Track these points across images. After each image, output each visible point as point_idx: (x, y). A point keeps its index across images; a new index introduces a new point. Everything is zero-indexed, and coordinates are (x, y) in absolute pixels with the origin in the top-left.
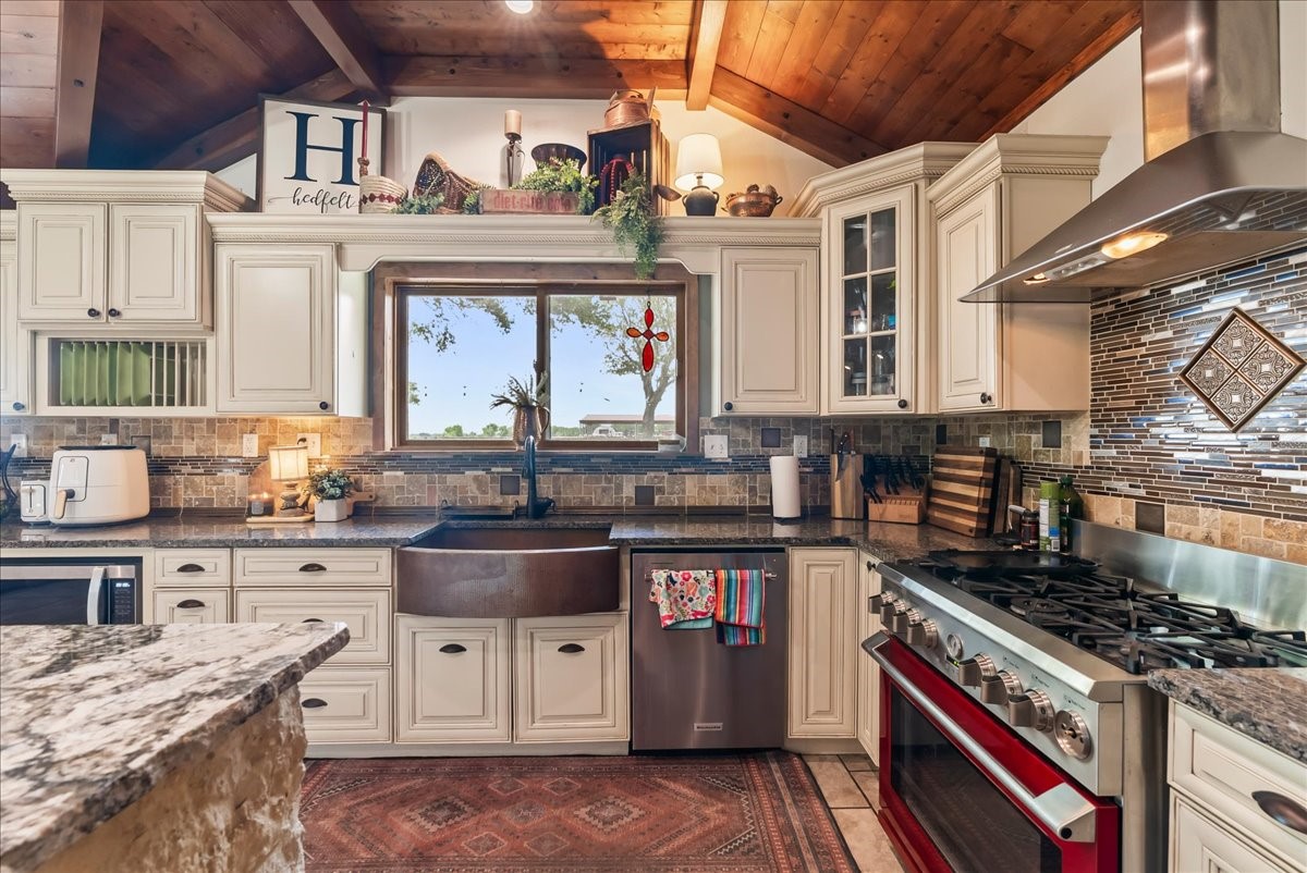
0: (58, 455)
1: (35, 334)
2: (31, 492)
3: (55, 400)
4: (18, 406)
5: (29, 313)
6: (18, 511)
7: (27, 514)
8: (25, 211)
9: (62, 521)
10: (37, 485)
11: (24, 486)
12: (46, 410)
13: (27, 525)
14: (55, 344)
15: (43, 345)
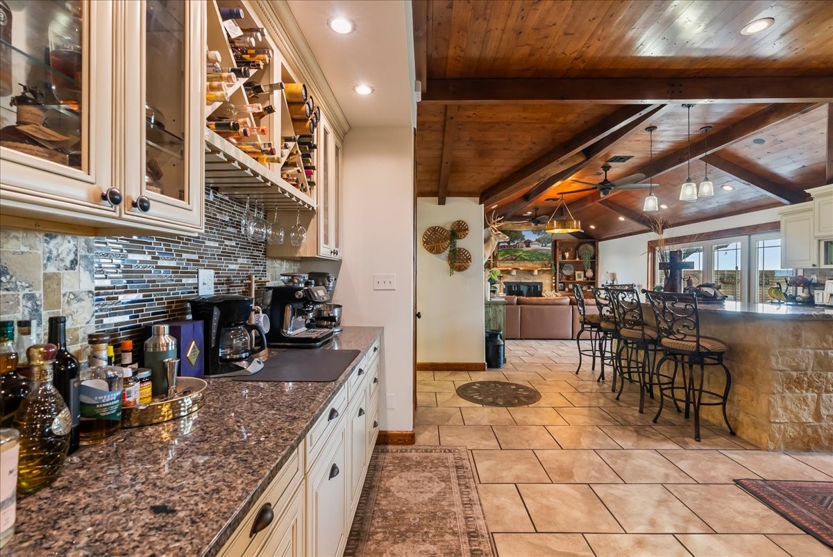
0: (827, 282)
1: (819, 241)
2: (818, 294)
3: (826, 263)
4: (814, 265)
5: (818, 234)
6: (814, 301)
7: (817, 302)
8: (816, 201)
9: (829, 304)
10: (820, 292)
11: (816, 292)
12: (823, 266)
13: (817, 305)
14: (826, 243)
15: (822, 244)
